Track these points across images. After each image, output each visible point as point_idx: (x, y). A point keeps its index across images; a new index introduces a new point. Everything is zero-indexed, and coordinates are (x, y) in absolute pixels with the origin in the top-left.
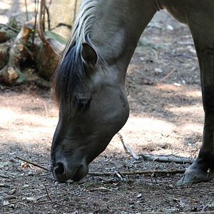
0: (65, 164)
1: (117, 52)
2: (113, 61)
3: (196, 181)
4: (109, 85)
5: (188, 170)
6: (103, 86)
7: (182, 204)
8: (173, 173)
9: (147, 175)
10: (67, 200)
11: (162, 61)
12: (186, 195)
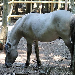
0: (8, 65)
1: (15, 44)
2: (14, 45)
3: (25, 68)
4: (14, 49)
5: (24, 66)
6: (13, 50)
7: (22, 72)
8: (21, 66)
9: (16, 66)
10: (2, 71)
11: (19, 46)
12: (23, 70)
